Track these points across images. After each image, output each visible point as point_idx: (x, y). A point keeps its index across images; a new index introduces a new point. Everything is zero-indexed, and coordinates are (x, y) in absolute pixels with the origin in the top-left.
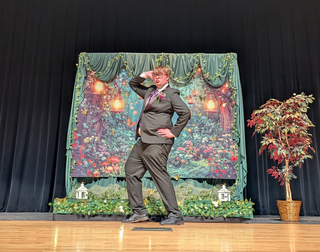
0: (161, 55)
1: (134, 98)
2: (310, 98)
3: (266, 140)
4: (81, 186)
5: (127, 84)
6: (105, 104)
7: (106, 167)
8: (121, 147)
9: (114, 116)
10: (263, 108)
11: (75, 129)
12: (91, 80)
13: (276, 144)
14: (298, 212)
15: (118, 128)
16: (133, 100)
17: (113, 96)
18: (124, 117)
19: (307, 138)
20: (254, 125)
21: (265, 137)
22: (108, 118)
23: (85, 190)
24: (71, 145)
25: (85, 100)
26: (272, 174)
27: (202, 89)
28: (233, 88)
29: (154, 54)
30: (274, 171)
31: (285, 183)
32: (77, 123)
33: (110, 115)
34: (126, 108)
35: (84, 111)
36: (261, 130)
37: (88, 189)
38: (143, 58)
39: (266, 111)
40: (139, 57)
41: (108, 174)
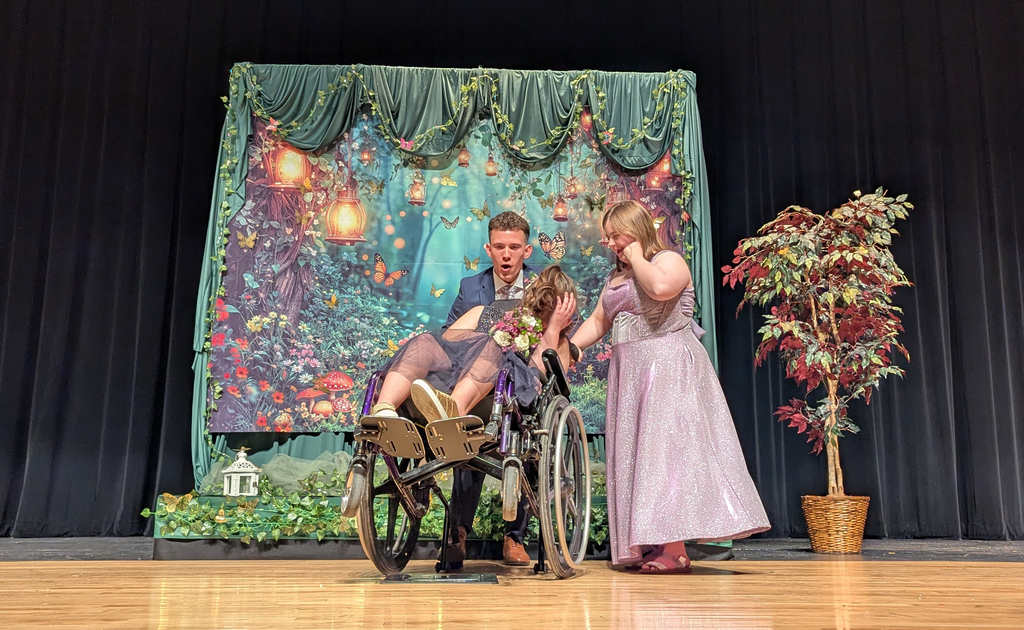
0: (476, 75)
1: (395, 200)
2: (899, 203)
3: (775, 325)
4: (238, 458)
5: (374, 160)
6: (309, 219)
7: (313, 403)
8: (357, 345)
9: (337, 254)
10: (766, 234)
11: (221, 292)
12: (266, 146)
13: (802, 336)
14: (860, 527)
15: (349, 289)
16: (392, 207)
17: (333, 195)
18: (365, 257)
19: (889, 317)
20: (741, 280)
21: (772, 317)
22: (317, 260)
23: (249, 470)
24: (207, 340)
25: (250, 204)
26: (790, 420)
27: (595, 177)
28: (683, 173)
29: (456, 70)
30: (797, 412)
31: (825, 447)
32: (224, 273)
33: (323, 250)
34: (371, 229)
35: (247, 236)
36: (762, 294)
37: (259, 467)
38: (422, 83)
39: (776, 242)
40: (411, 76)
41: (319, 422)
